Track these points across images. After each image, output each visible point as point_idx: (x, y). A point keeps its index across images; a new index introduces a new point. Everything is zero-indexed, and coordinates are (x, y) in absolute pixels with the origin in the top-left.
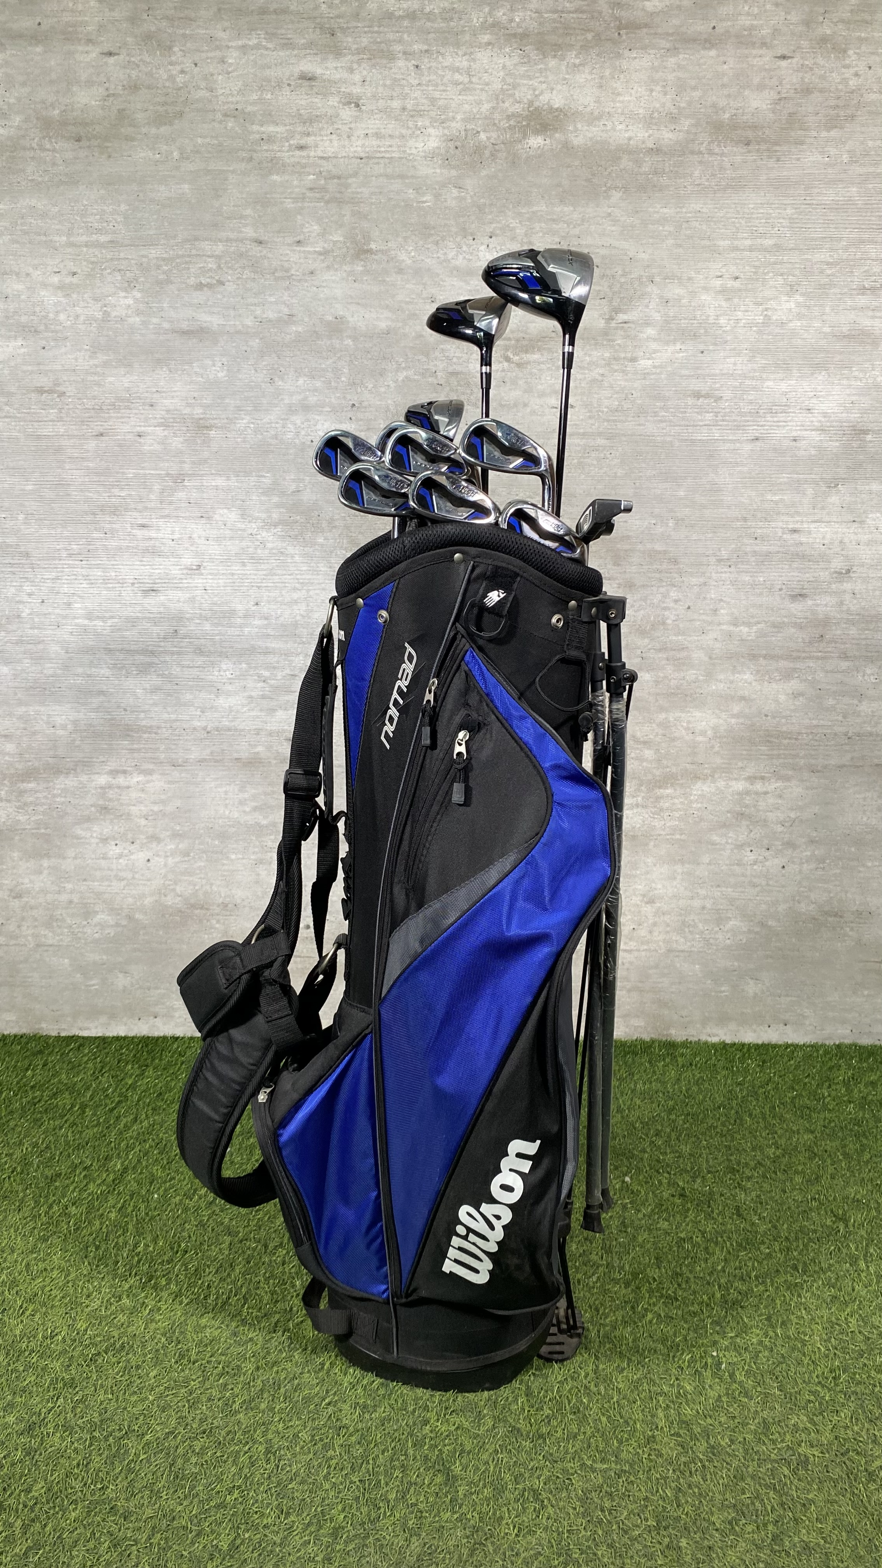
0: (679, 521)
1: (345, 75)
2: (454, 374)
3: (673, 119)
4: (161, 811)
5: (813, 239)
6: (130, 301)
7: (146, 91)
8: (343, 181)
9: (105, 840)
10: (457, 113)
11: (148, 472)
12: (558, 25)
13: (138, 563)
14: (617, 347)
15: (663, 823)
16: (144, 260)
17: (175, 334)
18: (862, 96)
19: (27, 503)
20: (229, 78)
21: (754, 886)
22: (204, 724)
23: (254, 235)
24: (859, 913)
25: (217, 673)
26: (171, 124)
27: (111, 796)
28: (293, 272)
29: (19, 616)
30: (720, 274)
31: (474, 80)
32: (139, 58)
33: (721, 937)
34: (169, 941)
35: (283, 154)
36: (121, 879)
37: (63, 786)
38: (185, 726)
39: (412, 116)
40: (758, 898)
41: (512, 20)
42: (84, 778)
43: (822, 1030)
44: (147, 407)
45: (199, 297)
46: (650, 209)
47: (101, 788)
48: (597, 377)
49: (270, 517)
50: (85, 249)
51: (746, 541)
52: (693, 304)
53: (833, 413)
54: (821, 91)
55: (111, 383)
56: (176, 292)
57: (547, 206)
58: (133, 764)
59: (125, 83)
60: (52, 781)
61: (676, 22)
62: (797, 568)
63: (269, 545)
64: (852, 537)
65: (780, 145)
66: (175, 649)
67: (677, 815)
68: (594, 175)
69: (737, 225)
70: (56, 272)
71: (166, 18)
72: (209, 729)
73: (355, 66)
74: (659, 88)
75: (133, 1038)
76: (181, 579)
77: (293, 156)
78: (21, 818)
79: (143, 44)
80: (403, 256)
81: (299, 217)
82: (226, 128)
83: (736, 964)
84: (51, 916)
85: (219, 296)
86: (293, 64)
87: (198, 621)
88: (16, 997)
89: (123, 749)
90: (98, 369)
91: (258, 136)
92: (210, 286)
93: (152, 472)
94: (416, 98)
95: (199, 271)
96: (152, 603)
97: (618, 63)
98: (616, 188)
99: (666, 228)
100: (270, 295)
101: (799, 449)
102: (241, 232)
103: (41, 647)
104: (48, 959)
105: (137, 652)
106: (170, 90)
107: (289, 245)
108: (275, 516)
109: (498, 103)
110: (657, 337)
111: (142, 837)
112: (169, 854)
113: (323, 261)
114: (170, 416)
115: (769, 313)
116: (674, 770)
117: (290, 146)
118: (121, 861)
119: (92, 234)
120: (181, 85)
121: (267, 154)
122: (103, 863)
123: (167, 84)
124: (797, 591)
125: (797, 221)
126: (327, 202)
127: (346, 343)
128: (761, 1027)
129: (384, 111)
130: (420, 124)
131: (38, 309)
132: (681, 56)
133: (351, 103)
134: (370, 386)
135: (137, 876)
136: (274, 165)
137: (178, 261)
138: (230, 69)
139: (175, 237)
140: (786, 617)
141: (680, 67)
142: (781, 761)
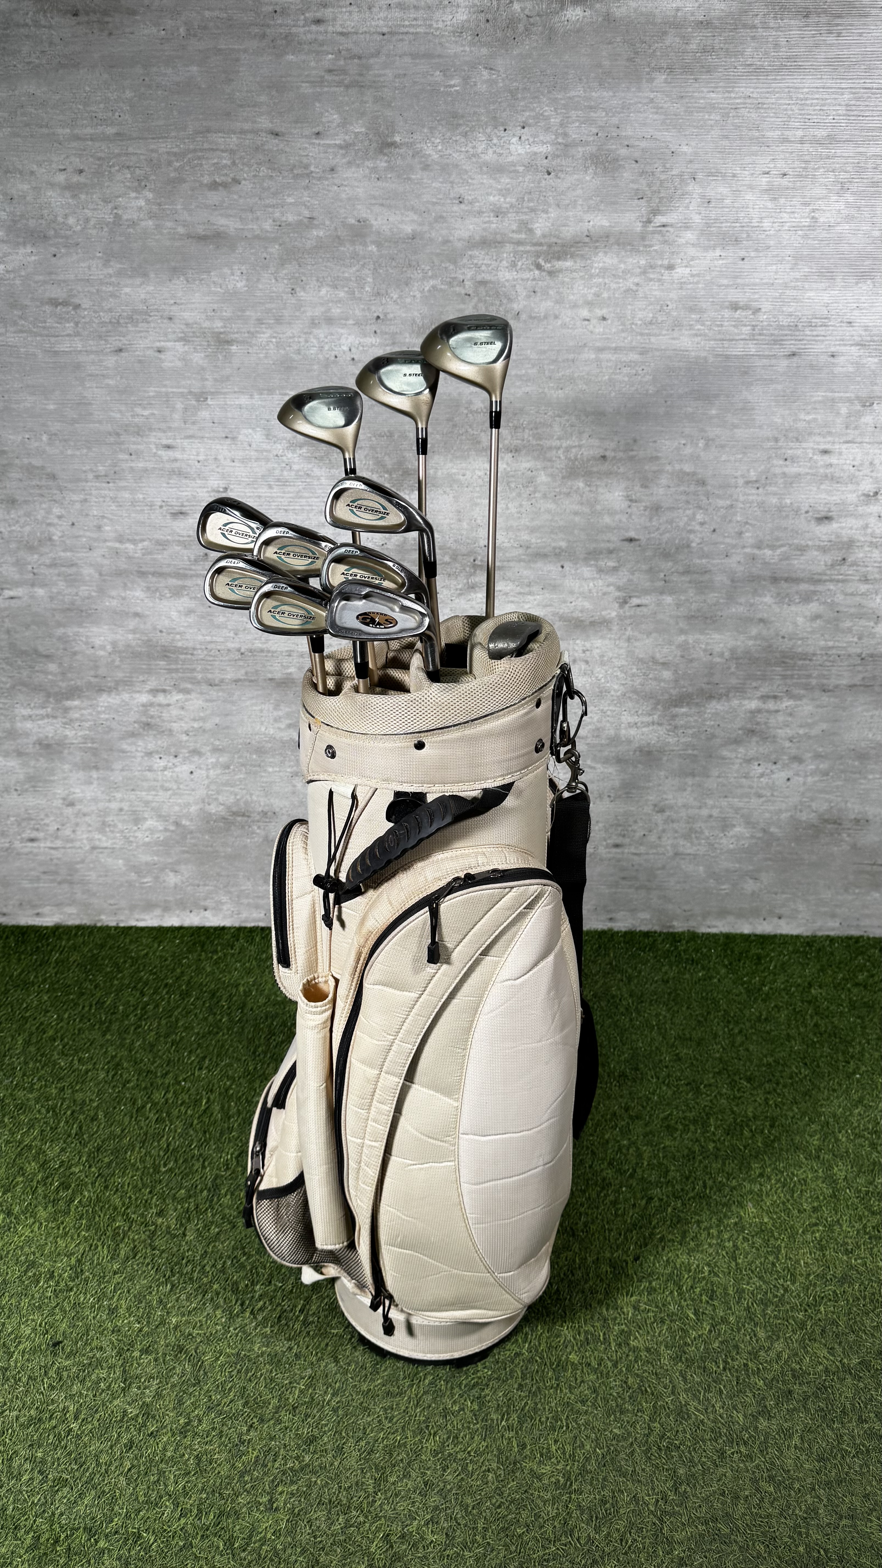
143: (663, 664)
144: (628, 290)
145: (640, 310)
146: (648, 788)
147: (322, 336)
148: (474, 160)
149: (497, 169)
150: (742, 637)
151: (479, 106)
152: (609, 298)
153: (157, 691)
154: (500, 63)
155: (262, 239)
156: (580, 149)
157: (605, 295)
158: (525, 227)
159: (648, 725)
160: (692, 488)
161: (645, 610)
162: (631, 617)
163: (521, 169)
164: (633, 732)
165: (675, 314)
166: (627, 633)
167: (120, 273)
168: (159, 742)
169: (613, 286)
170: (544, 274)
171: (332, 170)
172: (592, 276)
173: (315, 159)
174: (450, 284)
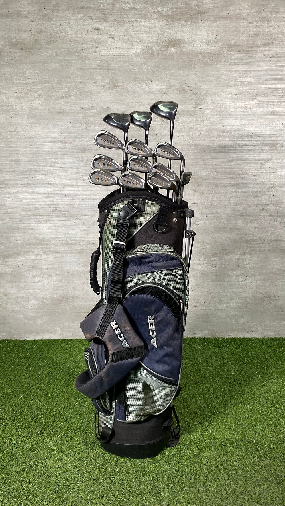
0: (218, 173)
1: (109, 28)
3: (216, 43)
4: (52, 267)
5: (260, 82)
6: (40, 102)
7: (44, 33)
8: (109, 63)
9: (34, 277)
10: (146, 41)
11: (46, 157)
12: (178, 12)
13: (44, 187)
14: (198, 117)
15: (213, 269)
16: (44, 88)
17: (55, 113)
18: (276, 36)
19: (7, 168)
20: (71, 29)
21: (242, 288)
22: (66, 239)
23: (80, 80)
24: (275, 296)
25: (70, 222)
26: (53, 44)
27: (36, 262)
28: (93, 92)
29: (5, 205)
30: (230, 93)
31: (151, 30)
32: (42, 23)
33: (232, 304)
34: (55, 309)
35: (89, 54)
36: (39, 289)
37: (20, 260)
38: (59, 240)
39: (131, 42)
40: (243, 292)
41: (163, 11)
42: (27, 257)
43: (264, 333)
44: (46, 137)
45: (62, 100)
46: (208, 72)
47: (32, 260)
48: (192, 126)
49: (86, 172)
50: (25, 85)
52: (222, 103)
53: (267, 138)
54: (263, 34)
55: (34, 129)
56: (55, 99)
57: (175, 71)
58: (43, 252)
59: (37, 30)
60: (17, 258)
61: (216, 11)
62: (255, 187)
63: (86, 181)
64: (273, 177)
65: (250, 52)
66: (56, 215)
67: (218, 266)
68: (190, 61)
69: (236, 77)
70: (15, 93)
71: (51, 9)
72: (67, 241)
73: (112, 25)
74: (211, 33)
75: (44, 340)
76: (58, 192)
77: (92, 55)
78: (6, 270)
79: (43, 18)
80: (129, 87)
81: (95, 75)
82: (70, 45)
83: (236, 313)
84: (17, 301)
85: (69, 101)
86: (92, 25)
87: (63, 206)
88: (6, 328)
89: (39, 247)
90: (30, 124)
91: (81, 48)
92: (66, 97)
93: (48, 158)
94: (132, 36)
95: (62, 92)
96: (48, 200)
97: (197, 25)
98: (197, 65)
99: (213, 78)
100: (86, 100)
101: (256, 149)
102: (76, 79)
103: (12, 214)
104: (16, 315)
105: (43, 216)
106: (52, 33)
107: (91, 84)
109: (159, 38)
110: (211, 113)
111: (46, 275)
112: (55, 281)
113: (103, 89)
114: (53, 139)
115: (246, 106)
116: (217, 252)
117: (91, 51)
118: (39, 283)
119: (27, 80)
120: (56, 31)
121: (84, 54)
122: (33, 284)
123: (51, 31)
124: (255, 195)
125: (255, 76)
129: (122, 40)
130: (134, 44)
131: (10, 105)
132: (218, 23)
133: (111, 37)
135: (44, 288)
136: (87, 57)
137: (55, 89)
138: (72, 26)
139: (54, 81)
140: (252, 203)
141: (217, 26)
142: (251, 248)
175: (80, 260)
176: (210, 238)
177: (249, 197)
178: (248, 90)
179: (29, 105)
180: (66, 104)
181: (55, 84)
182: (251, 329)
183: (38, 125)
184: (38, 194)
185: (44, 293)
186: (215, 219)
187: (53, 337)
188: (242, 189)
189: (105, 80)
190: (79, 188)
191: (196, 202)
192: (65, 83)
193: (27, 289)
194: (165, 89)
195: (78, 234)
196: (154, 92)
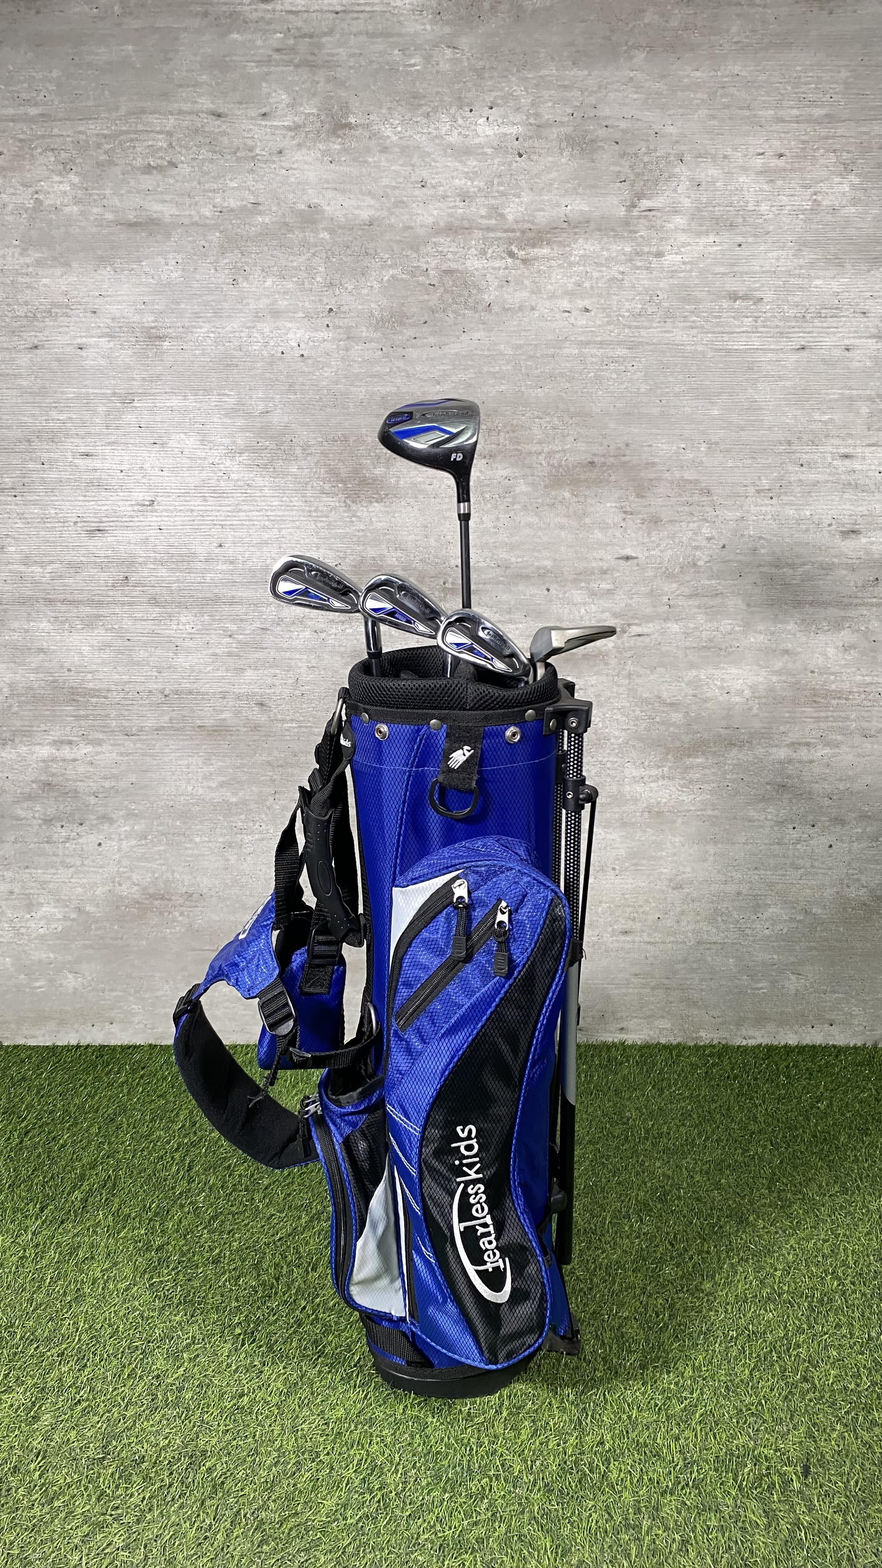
0: (712, 445)
2: (449, 272)
4: (113, 787)
5: (871, 108)
6: (67, 187)
8: (316, 40)
9: (48, 821)
11: (91, 391)
13: (81, 498)
14: (640, 240)
15: (692, 797)
16: (81, 137)
17: (119, 227)
21: (798, 868)
22: (159, 686)
23: (212, 106)
25: (175, 627)
27: (54, 771)
28: (258, 151)
30: (761, 151)
33: (758, 926)
34: (125, 937)
36: (68, 867)
38: (138, 689)
40: (801, 882)
42: (23, 749)
43: (873, 1030)
44: (88, 315)
45: (148, 181)
46: (681, 73)
47: (44, 761)
48: (617, 275)
49: (234, 443)
50: (11, 124)
51: (790, 468)
52: (729, 187)
55: (45, 285)
56: (121, 176)
57: (557, 70)
58: (80, 733)
62: (850, 500)
63: (234, 476)
66: (126, 599)
67: (707, 787)
68: (612, 31)
69: (782, 91)
72: (166, 692)
75: (87, 1047)
76: (132, 517)
77: (256, 10)
80: (388, 132)
81: (264, 85)
83: (775, 957)
85: (171, 181)
87: (152, 566)
89: (67, 716)
90: (30, 269)
92: (159, 168)
93: (97, 391)
95: (147, 151)
96: (99, 546)
98: (638, 47)
99: (699, 96)
100: (231, 180)
101: (851, 360)
102: (196, 102)
105: (80, 602)
107: (252, 118)
108: (239, 441)
110: (686, 228)
111: (92, 817)
112: (123, 837)
113: (293, 138)
114: (116, 325)
115: (819, 198)
116: (706, 736)
118: (68, 845)
119: (20, 105)
121: (225, 8)
124: (848, 527)
125: (852, 86)
126: (297, 66)
127: (321, 236)
128: (804, 1028)
134: (350, 287)
135: (86, 862)
136: (234, 21)
137: (121, 138)
139: (117, 109)
140: (836, 557)
142: (830, 724)
143: (672, 704)
144: (613, 279)
145: (627, 300)
146: (661, 858)
147: (267, 330)
148: (437, 141)
149: (464, 152)
150: (763, 672)
151: (443, 86)
152: (592, 288)
153: (62, 742)
154: (464, 42)
155: (201, 226)
156: (554, 130)
157: (587, 284)
158: (496, 212)
159: (656, 780)
160: (696, 498)
161: (647, 640)
162: (630, 649)
163: (489, 151)
164: (639, 788)
165: (666, 304)
166: (627, 667)
167: (39, 263)
168: (61, 807)
169: (596, 275)
170: (518, 262)
171: (280, 152)
172: (571, 264)
173: (261, 141)
174: (412, 274)
175: (212, 764)
176: (683, 684)
177: (826, 534)
178: (826, 138)
179: (26, 199)
180: (162, 193)
181: (121, 120)
182: (827, 1016)
183: (59, 273)
184: (61, 524)
185: (84, 881)
186: (700, 617)
187: (119, 1036)
188: (801, 505)
189: (301, 105)
190: (206, 501)
191: (634, 555)
192: (156, 116)
193: (26, 864)
194: (521, 139)
195: (205, 668)
196: (479, 151)
